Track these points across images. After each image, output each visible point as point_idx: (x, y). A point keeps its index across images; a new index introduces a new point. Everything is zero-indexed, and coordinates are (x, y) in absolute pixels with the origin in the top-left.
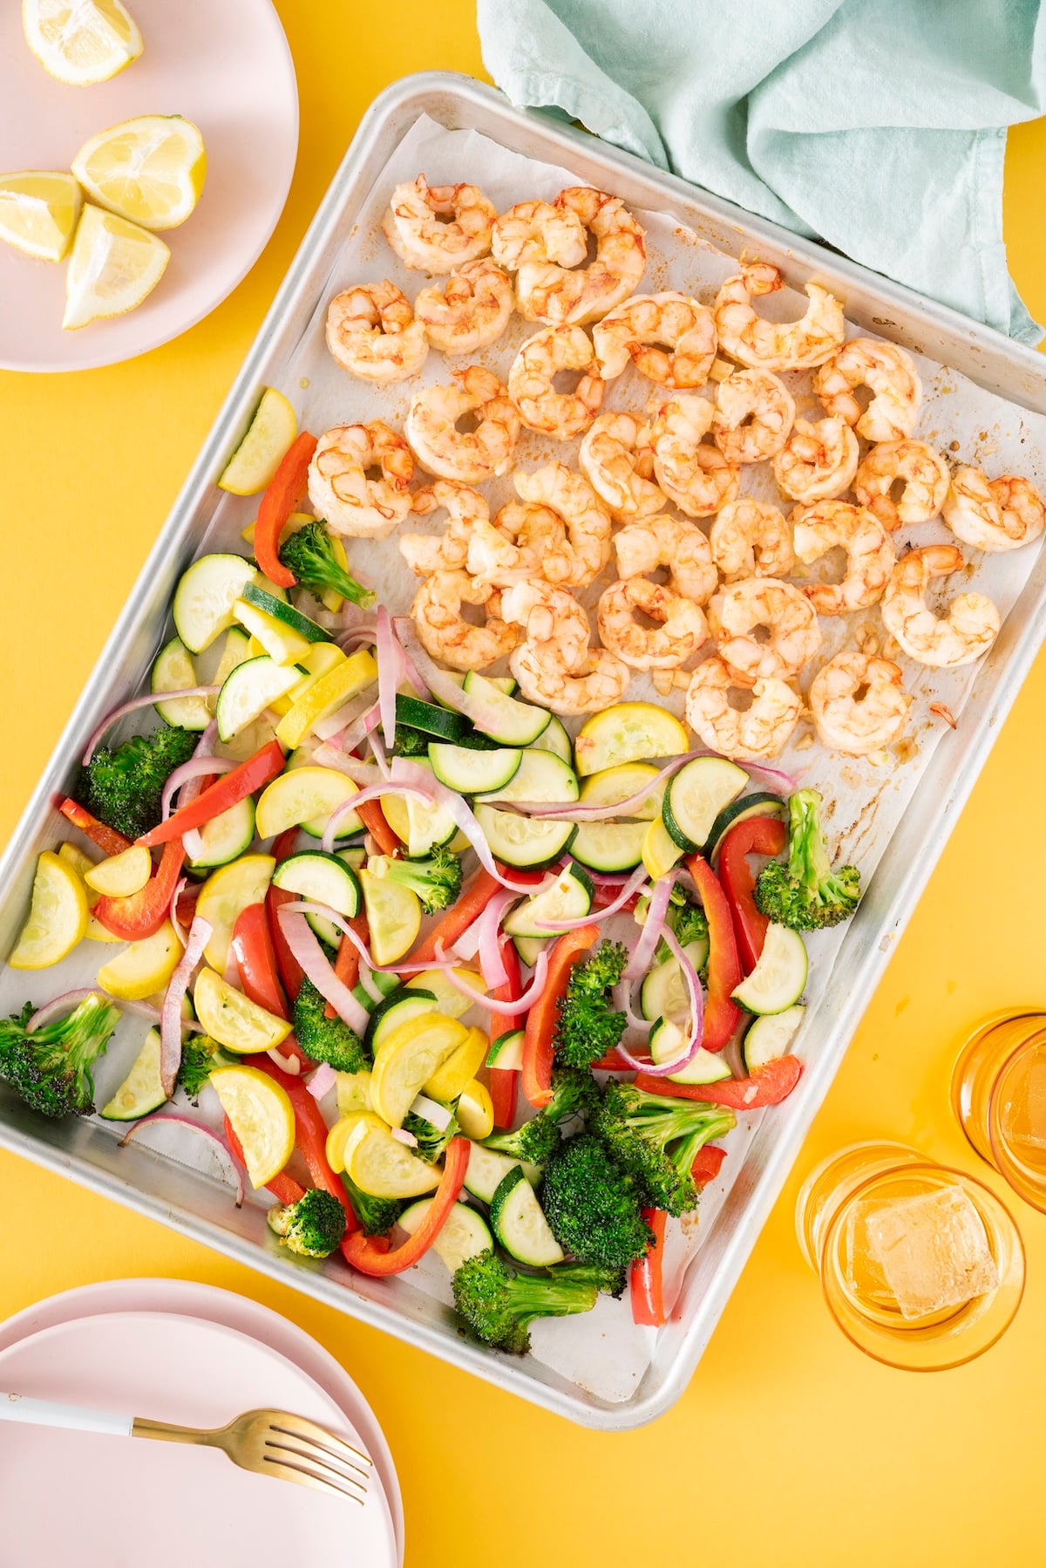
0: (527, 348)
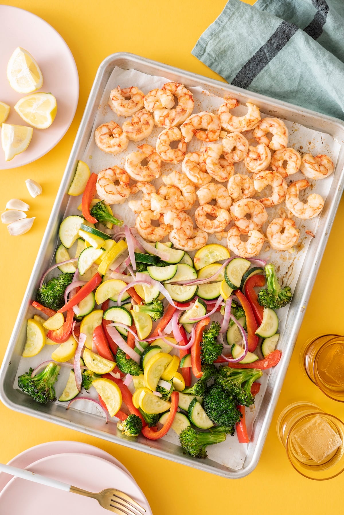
0: (160, 136)
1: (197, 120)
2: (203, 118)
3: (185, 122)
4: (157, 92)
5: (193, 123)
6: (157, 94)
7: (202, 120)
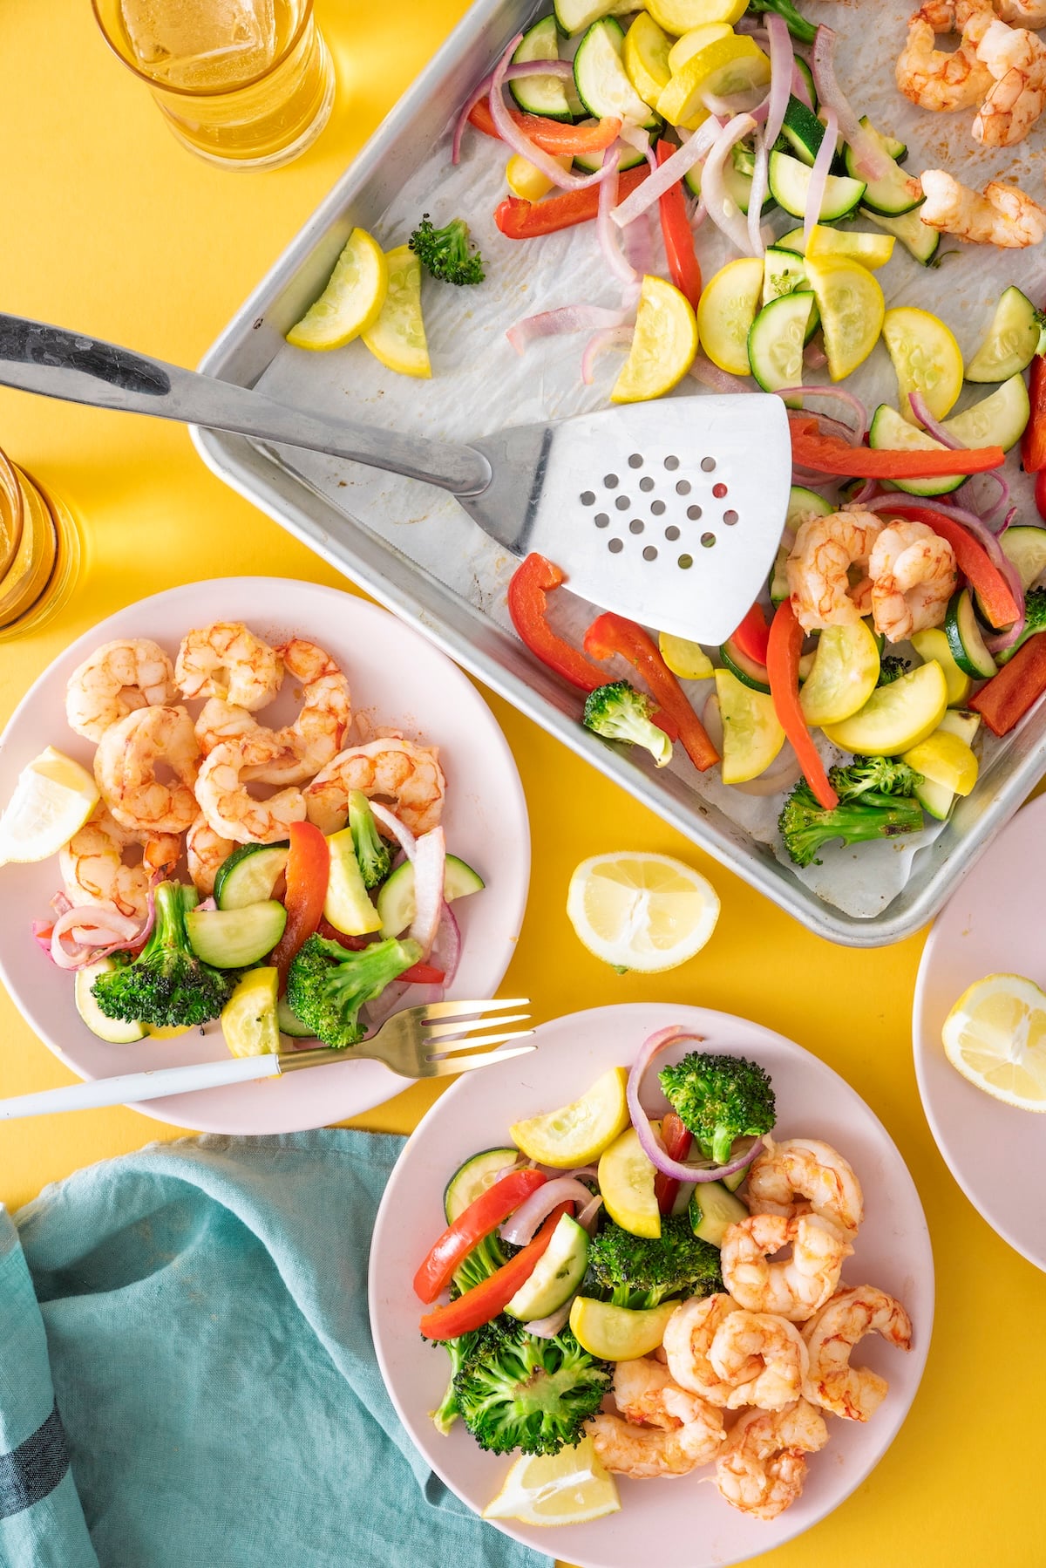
1: (359, 772)
2: (380, 762)
3: (317, 780)
4: (233, 644)
5: (345, 779)
6: (231, 651)
7: (378, 771)
